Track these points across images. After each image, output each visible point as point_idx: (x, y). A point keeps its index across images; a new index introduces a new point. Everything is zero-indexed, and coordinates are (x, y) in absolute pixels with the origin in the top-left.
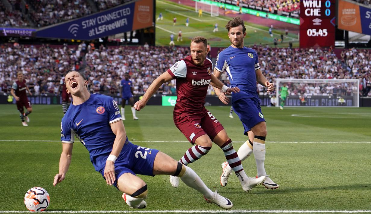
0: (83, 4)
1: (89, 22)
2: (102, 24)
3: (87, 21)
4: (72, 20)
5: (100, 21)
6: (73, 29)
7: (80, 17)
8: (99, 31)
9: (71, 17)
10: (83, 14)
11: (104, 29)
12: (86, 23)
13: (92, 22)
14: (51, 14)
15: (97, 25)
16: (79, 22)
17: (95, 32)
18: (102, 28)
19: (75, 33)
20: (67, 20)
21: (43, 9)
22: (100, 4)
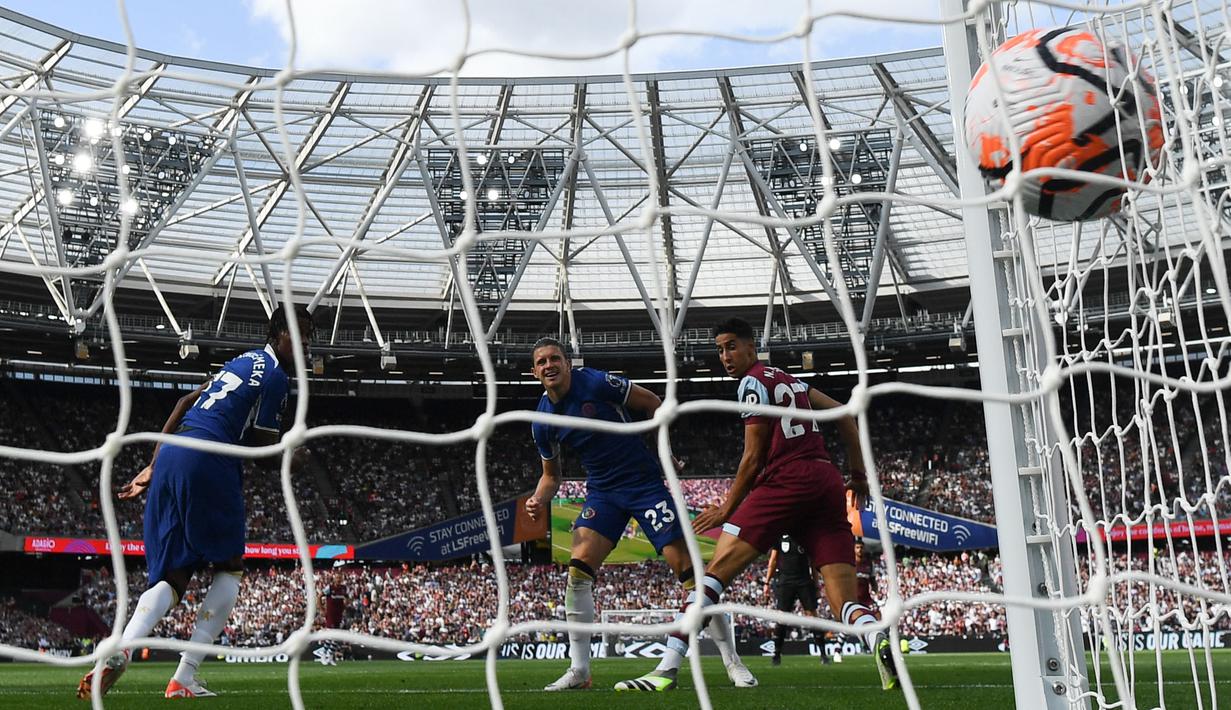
0: (436, 505)
1: (441, 533)
2: (463, 535)
3: (438, 531)
4: (414, 531)
5: (459, 530)
6: (416, 544)
7: (429, 524)
8: (457, 546)
9: (413, 526)
10: (433, 520)
11: (466, 542)
12: (436, 534)
13: (446, 533)
14: (384, 522)
15: (455, 537)
16: (425, 533)
17: (451, 548)
18: (462, 541)
19: (418, 550)
20: (407, 529)
21: (374, 515)
22: (462, 505)
